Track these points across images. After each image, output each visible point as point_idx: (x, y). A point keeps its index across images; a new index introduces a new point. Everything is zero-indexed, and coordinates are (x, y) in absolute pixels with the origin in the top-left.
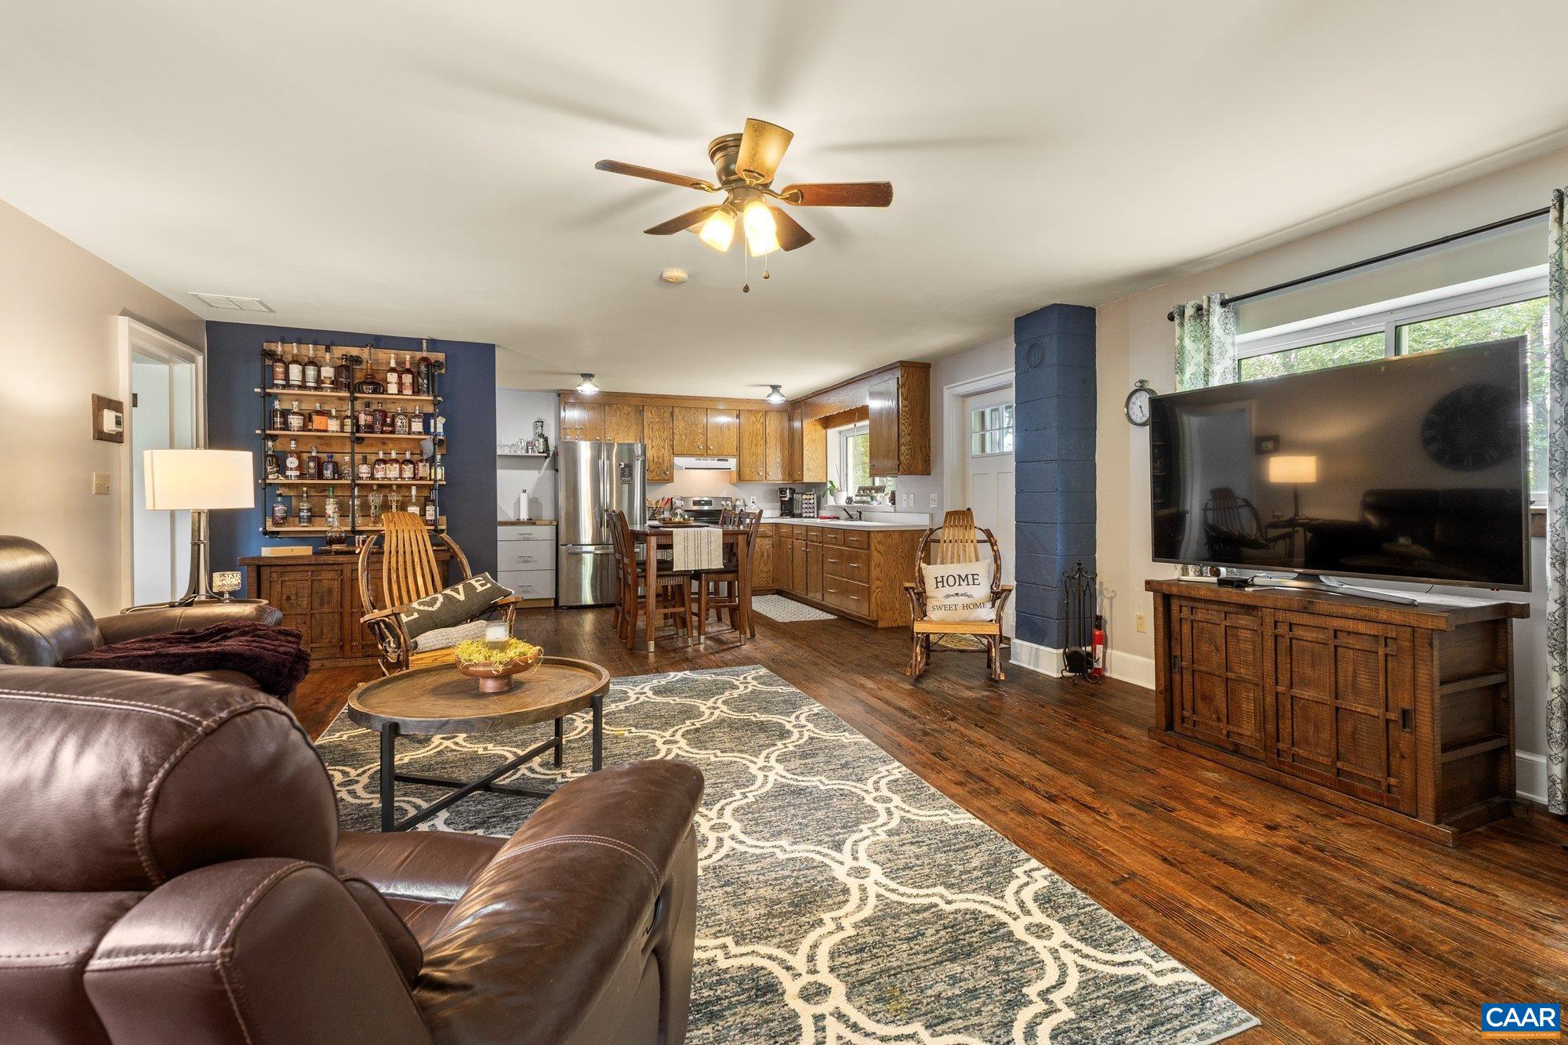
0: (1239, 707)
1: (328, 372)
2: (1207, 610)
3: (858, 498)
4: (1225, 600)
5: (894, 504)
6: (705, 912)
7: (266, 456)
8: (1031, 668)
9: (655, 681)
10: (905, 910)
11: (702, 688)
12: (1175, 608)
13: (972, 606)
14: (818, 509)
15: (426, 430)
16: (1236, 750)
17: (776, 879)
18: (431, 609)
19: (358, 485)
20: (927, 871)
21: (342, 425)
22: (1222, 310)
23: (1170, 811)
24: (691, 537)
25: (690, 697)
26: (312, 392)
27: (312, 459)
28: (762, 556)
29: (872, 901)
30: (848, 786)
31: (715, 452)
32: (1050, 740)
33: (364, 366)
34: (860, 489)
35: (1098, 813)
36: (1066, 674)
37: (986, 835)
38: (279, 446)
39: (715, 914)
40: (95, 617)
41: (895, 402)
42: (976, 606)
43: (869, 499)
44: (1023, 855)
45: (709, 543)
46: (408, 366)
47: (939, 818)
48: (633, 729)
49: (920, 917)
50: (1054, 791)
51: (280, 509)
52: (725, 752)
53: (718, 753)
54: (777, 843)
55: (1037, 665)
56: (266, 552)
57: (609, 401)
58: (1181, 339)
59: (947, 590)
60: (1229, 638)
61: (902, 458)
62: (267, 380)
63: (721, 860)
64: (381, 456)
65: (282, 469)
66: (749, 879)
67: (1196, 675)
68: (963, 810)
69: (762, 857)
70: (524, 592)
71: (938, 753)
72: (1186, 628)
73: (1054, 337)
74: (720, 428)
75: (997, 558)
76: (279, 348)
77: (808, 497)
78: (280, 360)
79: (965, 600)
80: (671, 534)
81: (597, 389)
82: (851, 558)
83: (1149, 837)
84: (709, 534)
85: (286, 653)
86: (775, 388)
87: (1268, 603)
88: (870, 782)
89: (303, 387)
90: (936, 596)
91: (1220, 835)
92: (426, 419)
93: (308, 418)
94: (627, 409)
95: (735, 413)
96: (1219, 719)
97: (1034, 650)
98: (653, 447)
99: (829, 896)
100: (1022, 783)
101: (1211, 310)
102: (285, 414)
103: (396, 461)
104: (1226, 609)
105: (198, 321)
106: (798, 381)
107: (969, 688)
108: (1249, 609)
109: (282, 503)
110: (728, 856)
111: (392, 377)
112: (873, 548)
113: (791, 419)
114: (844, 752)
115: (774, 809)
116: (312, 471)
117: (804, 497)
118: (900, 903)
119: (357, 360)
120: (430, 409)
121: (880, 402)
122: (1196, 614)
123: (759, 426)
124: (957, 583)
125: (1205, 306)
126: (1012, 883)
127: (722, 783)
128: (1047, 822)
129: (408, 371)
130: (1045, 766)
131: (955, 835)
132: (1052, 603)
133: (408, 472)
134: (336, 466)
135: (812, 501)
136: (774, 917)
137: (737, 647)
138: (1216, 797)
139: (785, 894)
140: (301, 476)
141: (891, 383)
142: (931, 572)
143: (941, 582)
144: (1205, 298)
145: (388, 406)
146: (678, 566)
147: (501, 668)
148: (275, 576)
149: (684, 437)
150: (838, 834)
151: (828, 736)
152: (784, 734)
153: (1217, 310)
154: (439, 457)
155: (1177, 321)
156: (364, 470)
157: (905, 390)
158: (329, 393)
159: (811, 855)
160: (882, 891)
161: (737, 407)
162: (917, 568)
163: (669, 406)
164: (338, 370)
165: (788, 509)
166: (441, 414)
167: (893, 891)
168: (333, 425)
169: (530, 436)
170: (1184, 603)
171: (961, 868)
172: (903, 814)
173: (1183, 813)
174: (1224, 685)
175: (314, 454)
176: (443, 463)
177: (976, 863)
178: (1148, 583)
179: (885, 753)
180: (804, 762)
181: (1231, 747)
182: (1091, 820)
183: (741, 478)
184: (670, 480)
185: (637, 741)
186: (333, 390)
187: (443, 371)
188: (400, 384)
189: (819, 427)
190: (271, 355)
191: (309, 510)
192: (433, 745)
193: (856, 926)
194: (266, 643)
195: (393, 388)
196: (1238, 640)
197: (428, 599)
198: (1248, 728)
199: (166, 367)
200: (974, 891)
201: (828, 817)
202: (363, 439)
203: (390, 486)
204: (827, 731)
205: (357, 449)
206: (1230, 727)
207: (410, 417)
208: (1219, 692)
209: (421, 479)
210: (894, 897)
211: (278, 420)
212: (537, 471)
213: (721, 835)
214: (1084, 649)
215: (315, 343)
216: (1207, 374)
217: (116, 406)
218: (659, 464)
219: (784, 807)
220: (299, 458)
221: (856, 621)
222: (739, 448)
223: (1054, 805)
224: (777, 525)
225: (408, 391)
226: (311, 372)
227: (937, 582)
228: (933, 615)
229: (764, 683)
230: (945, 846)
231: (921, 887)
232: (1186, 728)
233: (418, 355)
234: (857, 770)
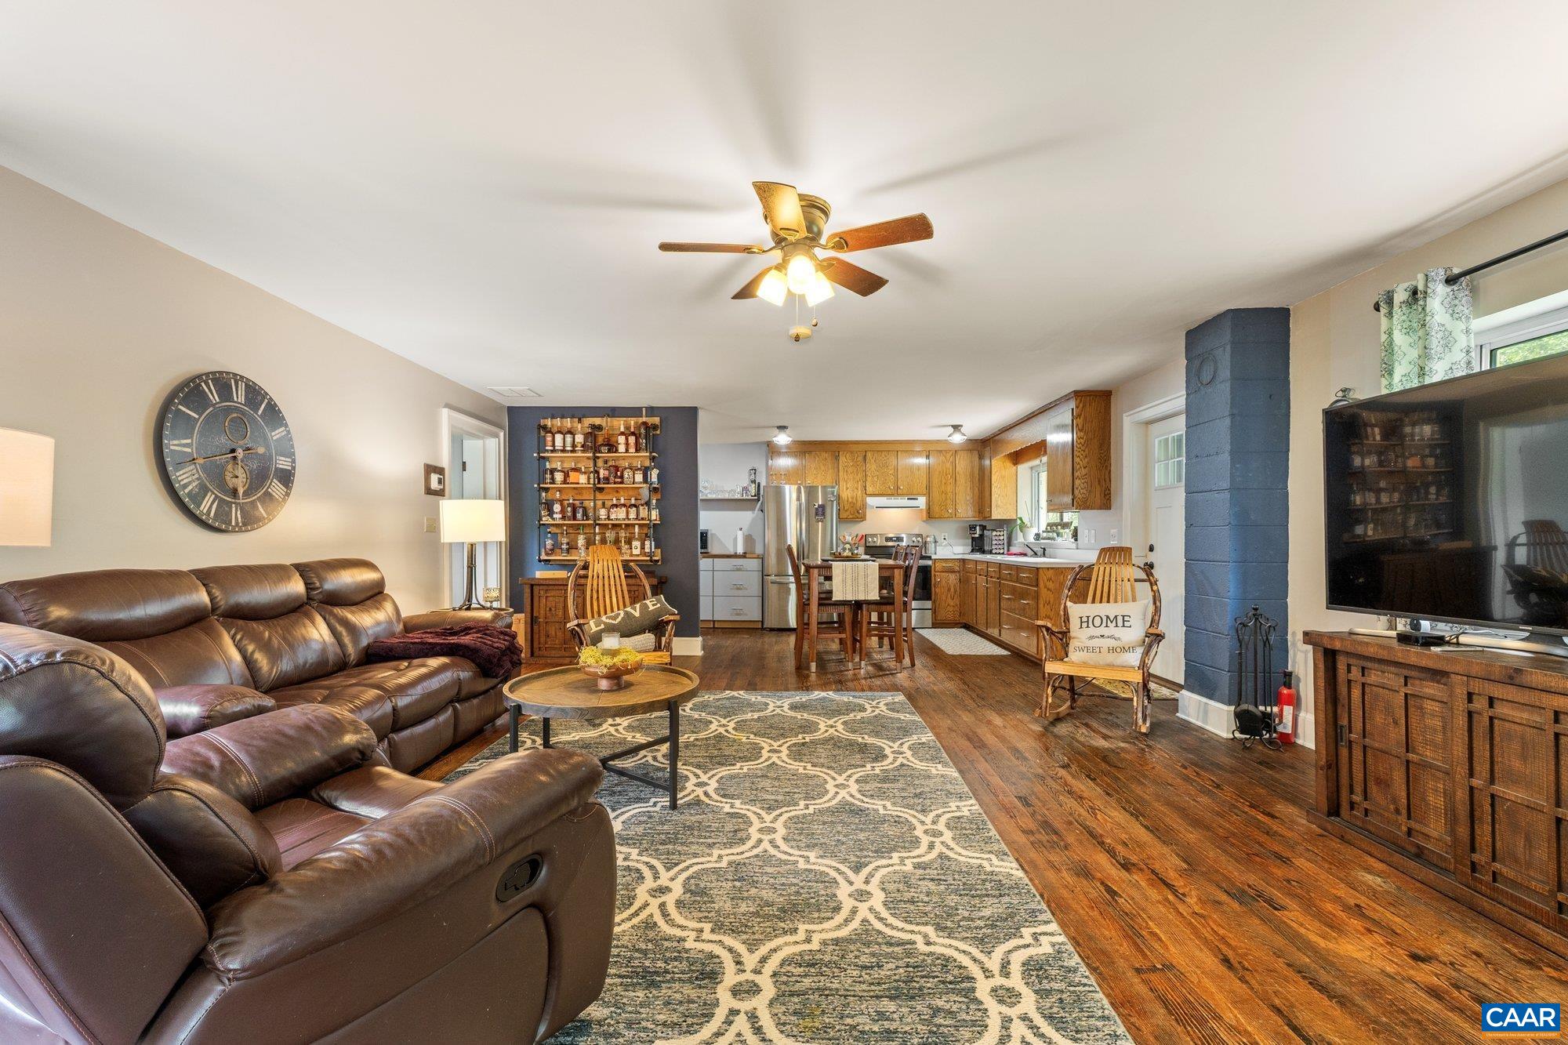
0: (1424, 799)
1: (579, 438)
2: (1383, 672)
3: (1045, 535)
4: (1401, 660)
5: (1076, 540)
6: (705, 899)
7: (541, 503)
8: (1199, 724)
9: (798, 698)
10: (880, 940)
11: (835, 707)
12: (1341, 667)
13: (1118, 650)
14: (1009, 544)
15: (645, 480)
16: (1420, 855)
17: (783, 884)
18: (613, 622)
19: (599, 525)
20: (928, 909)
21: (589, 478)
22: (1448, 289)
23: (1276, 909)
24: (849, 570)
25: (817, 714)
26: (570, 454)
27: (569, 505)
28: (949, 590)
29: (855, 924)
30: (907, 814)
31: (905, 492)
32: (1169, 803)
33: (603, 432)
34: (1048, 525)
35: (1175, 892)
36: (1238, 735)
37: (1018, 888)
38: (550, 496)
39: (713, 902)
40: (403, 616)
41: (1070, 435)
42: (1124, 649)
43: (1055, 534)
44: (1048, 915)
45: (866, 576)
46: (632, 430)
47: (979, 861)
48: (752, 736)
49: (890, 950)
50: (1134, 859)
51: (549, 543)
52: (815, 766)
53: (809, 766)
54: (805, 853)
55: (1205, 721)
56: (538, 574)
57: (806, 448)
58: (1390, 334)
59: (1092, 631)
60: (1411, 710)
61: (1076, 492)
62: (541, 448)
63: (749, 858)
64: (615, 502)
65: (551, 513)
66: (760, 879)
67: (1369, 752)
68: (1011, 858)
69: (786, 862)
70: (737, 614)
71: (1025, 799)
72: (1356, 693)
73: (1228, 348)
74: (912, 469)
75: (1156, 599)
76: (549, 422)
77: (998, 533)
78: (550, 432)
79: (1112, 643)
80: (830, 567)
81: (791, 439)
82: (1023, 595)
83: (1221, 932)
84: (866, 568)
85: (497, 648)
86: (956, 428)
87: (1458, 668)
88: (932, 815)
89: (563, 451)
90: (1080, 636)
91: (1328, 950)
92: (646, 471)
93: (566, 475)
94: (826, 455)
95: (925, 454)
96: (1397, 811)
97: (1202, 705)
98: (847, 489)
99: (819, 911)
100: (1101, 844)
101: (1429, 291)
102: (552, 471)
103: (624, 505)
104: (1406, 672)
105: (502, 407)
106: (981, 420)
107: (1105, 737)
108: (1437, 675)
109: (551, 539)
110: (757, 856)
111: (622, 439)
112: (1041, 584)
113: (981, 457)
114: (927, 782)
115: (824, 823)
116: (569, 514)
117: (994, 533)
118: (879, 932)
119: (599, 428)
120: (647, 463)
121: (1058, 435)
122: (1369, 676)
123: (948, 465)
124: (1104, 624)
125: (1421, 287)
126: (1011, 941)
127: (795, 793)
128: (1102, 888)
129: (633, 434)
130: (1143, 830)
131: (984, 881)
132: (1223, 653)
133: (633, 514)
134: (585, 510)
135: (1002, 538)
136: (759, 916)
137: (892, 674)
138: (1357, 906)
139: (781, 899)
140: (563, 518)
141: (1065, 415)
142: (1076, 610)
143: (1086, 622)
144: (1421, 277)
145: (621, 462)
146: (837, 596)
147: (605, 671)
148: (542, 592)
149: (876, 479)
150: (866, 857)
151: (919, 765)
152: (880, 756)
153: (1441, 290)
154: (654, 501)
155: (1384, 310)
156: (603, 513)
157: (1080, 421)
158: (580, 454)
159: (827, 870)
160: (871, 918)
161: (929, 448)
162: (1062, 607)
163: (863, 452)
164: (587, 436)
165: (978, 545)
166: (655, 467)
167: (881, 919)
168: (583, 479)
169: (745, 482)
170: (1352, 661)
171: (966, 914)
172: (944, 850)
173: (1294, 916)
174: (1404, 768)
175: (571, 501)
176: (657, 506)
177: (986, 913)
178: (1306, 634)
179: (966, 789)
180: (880, 785)
181: (1413, 850)
182: (1160, 898)
183: (930, 515)
184: (863, 518)
185: (748, 747)
186: (583, 451)
187: (658, 432)
188: (627, 444)
189: (1009, 464)
190: (545, 428)
191: (568, 544)
192: (601, 729)
193: (824, 943)
194: (488, 641)
195: (622, 448)
196: (1423, 715)
197: (613, 614)
198: (1435, 829)
199: (480, 442)
200: (964, 939)
201: (868, 839)
202: (603, 488)
203: (620, 525)
204: (921, 761)
205: (599, 496)
206: (1413, 824)
207: (633, 469)
208: (1398, 777)
209: (642, 519)
210: (878, 926)
211: (548, 476)
212: (750, 512)
213: (763, 837)
214: (1262, 708)
215: (573, 417)
216: (1422, 372)
217: (440, 471)
218: (853, 504)
219: (834, 823)
220: (562, 505)
221: (1027, 659)
222: (929, 488)
223: (1124, 874)
224: (964, 560)
225: (632, 450)
226: (569, 438)
227: (1081, 622)
228: (1074, 656)
229: (892, 710)
230: (968, 890)
231: (911, 923)
232: (1356, 817)
233: (641, 420)
234: (928, 802)
